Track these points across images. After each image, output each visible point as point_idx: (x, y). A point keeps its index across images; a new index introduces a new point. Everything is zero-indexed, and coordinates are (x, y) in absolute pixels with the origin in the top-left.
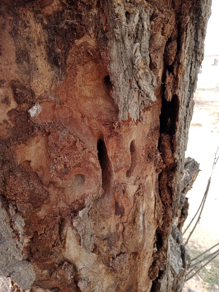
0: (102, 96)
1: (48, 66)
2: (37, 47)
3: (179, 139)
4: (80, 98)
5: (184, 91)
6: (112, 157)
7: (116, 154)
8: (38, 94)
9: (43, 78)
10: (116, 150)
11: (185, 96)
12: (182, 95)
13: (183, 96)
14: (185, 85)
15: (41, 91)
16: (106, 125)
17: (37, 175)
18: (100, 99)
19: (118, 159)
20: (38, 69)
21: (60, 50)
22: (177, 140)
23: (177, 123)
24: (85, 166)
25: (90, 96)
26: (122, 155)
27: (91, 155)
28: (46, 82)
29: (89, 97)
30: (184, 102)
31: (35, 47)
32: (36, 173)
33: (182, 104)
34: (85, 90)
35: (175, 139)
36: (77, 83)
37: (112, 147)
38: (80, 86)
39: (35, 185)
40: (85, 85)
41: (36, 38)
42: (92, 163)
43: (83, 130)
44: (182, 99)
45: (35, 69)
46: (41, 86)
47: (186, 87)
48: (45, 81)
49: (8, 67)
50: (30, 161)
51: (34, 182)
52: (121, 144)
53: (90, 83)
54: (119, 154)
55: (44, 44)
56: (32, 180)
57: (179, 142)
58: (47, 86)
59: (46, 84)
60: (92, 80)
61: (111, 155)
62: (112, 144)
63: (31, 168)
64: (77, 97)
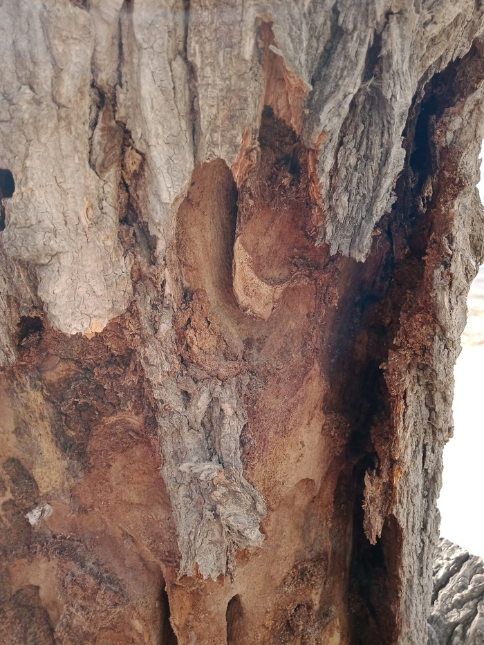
0: (164, 502)
1: (58, 453)
2: (39, 421)
3: (407, 608)
4: (117, 505)
5: (411, 505)
6: (180, 627)
7: (189, 622)
8: (43, 491)
9: (49, 468)
10: (190, 614)
11: (414, 513)
12: (408, 514)
13: (411, 515)
14: (412, 492)
15: (48, 487)
16: (169, 562)
17: (48, 616)
18: (160, 510)
19: (193, 633)
20: (41, 454)
21: (73, 433)
22: (402, 608)
23: (400, 571)
24: (123, 631)
25: (138, 502)
26: (204, 625)
27: (135, 614)
28: (55, 474)
29: (137, 504)
30: (413, 526)
31: (36, 421)
32: (46, 611)
33: (408, 532)
34: (128, 491)
35: (399, 606)
36: (113, 478)
37: (181, 608)
38: (118, 484)
39: (40, 636)
40: (128, 483)
41: (36, 409)
42: (137, 631)
43: (125, 559)
44: (409, 523)
45: (37, 453)
46: (47, 479)
47: (416, 497)
48: (53, 472)
49: (5, 437)
50: (38, 588)
51: (39, 629)
52: (202, 603)
53: (140, 479)
54: (195, 624)
55: (49, 420)
56: (35, 625)
57: (409, 617)
58: (56, 482)
59: (55, 477)
60: (144, 473)
61: (177, 623)
62: (181, 601)
63: (39, 598)
64: (111, 503)
